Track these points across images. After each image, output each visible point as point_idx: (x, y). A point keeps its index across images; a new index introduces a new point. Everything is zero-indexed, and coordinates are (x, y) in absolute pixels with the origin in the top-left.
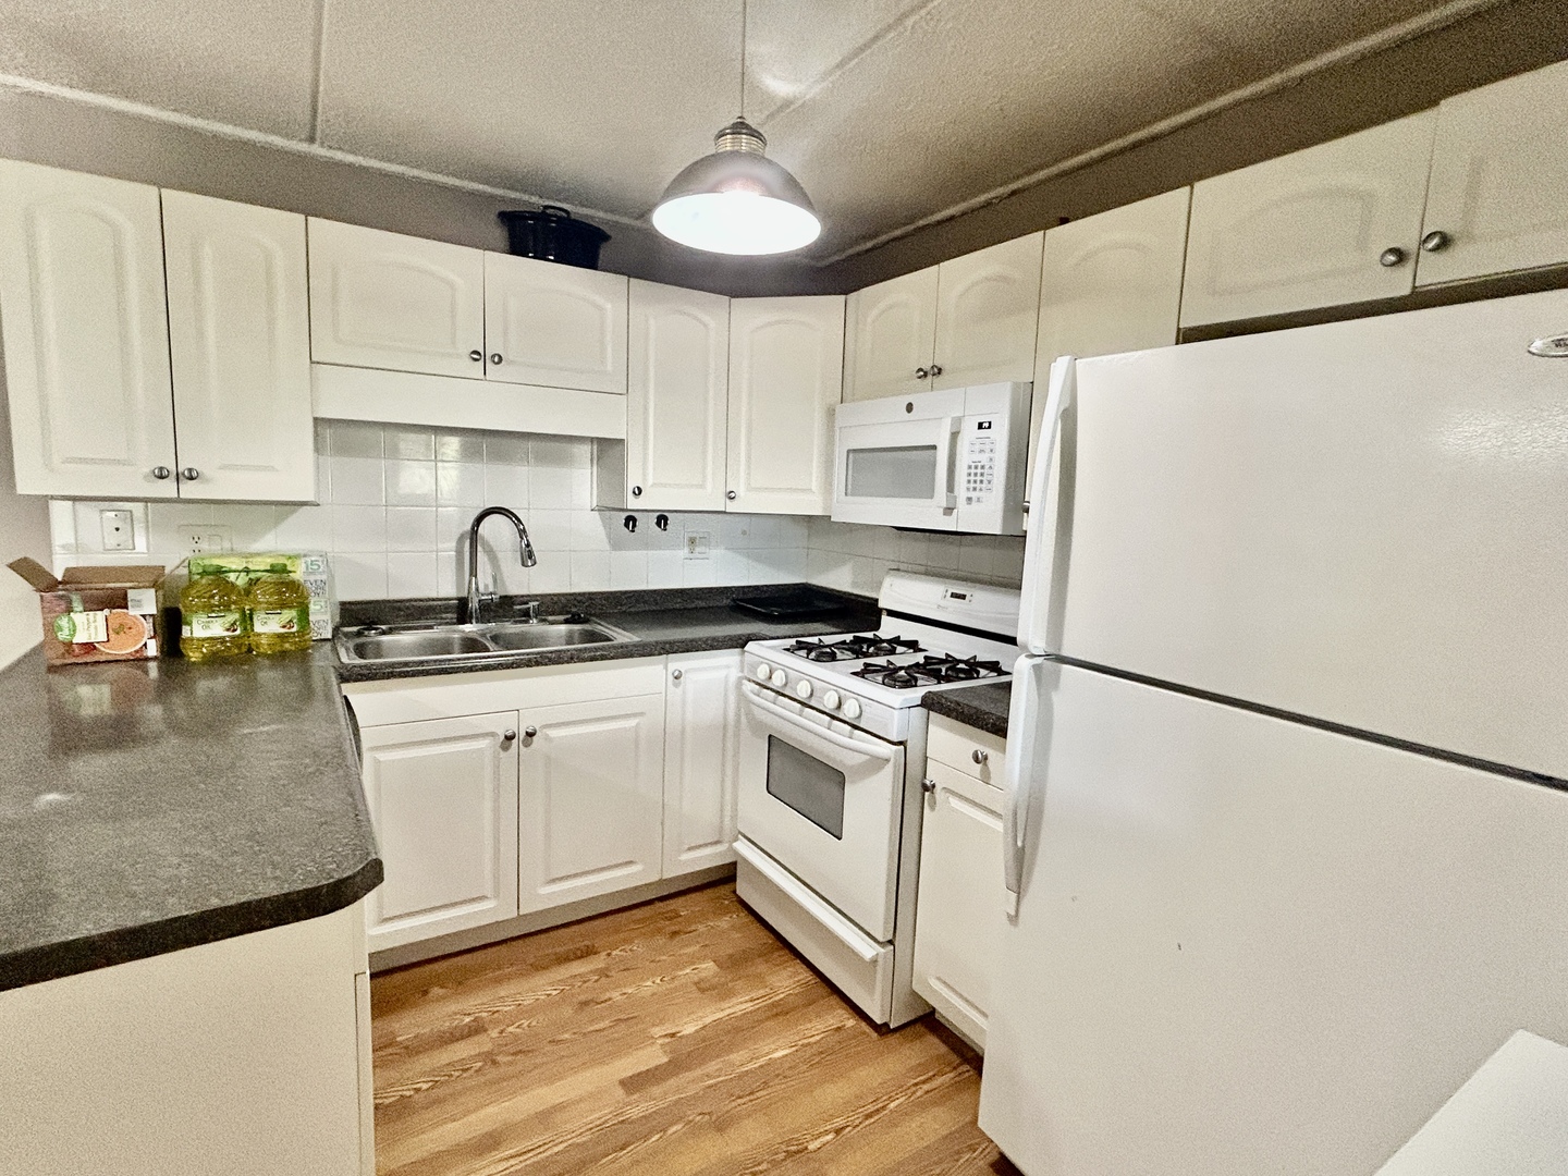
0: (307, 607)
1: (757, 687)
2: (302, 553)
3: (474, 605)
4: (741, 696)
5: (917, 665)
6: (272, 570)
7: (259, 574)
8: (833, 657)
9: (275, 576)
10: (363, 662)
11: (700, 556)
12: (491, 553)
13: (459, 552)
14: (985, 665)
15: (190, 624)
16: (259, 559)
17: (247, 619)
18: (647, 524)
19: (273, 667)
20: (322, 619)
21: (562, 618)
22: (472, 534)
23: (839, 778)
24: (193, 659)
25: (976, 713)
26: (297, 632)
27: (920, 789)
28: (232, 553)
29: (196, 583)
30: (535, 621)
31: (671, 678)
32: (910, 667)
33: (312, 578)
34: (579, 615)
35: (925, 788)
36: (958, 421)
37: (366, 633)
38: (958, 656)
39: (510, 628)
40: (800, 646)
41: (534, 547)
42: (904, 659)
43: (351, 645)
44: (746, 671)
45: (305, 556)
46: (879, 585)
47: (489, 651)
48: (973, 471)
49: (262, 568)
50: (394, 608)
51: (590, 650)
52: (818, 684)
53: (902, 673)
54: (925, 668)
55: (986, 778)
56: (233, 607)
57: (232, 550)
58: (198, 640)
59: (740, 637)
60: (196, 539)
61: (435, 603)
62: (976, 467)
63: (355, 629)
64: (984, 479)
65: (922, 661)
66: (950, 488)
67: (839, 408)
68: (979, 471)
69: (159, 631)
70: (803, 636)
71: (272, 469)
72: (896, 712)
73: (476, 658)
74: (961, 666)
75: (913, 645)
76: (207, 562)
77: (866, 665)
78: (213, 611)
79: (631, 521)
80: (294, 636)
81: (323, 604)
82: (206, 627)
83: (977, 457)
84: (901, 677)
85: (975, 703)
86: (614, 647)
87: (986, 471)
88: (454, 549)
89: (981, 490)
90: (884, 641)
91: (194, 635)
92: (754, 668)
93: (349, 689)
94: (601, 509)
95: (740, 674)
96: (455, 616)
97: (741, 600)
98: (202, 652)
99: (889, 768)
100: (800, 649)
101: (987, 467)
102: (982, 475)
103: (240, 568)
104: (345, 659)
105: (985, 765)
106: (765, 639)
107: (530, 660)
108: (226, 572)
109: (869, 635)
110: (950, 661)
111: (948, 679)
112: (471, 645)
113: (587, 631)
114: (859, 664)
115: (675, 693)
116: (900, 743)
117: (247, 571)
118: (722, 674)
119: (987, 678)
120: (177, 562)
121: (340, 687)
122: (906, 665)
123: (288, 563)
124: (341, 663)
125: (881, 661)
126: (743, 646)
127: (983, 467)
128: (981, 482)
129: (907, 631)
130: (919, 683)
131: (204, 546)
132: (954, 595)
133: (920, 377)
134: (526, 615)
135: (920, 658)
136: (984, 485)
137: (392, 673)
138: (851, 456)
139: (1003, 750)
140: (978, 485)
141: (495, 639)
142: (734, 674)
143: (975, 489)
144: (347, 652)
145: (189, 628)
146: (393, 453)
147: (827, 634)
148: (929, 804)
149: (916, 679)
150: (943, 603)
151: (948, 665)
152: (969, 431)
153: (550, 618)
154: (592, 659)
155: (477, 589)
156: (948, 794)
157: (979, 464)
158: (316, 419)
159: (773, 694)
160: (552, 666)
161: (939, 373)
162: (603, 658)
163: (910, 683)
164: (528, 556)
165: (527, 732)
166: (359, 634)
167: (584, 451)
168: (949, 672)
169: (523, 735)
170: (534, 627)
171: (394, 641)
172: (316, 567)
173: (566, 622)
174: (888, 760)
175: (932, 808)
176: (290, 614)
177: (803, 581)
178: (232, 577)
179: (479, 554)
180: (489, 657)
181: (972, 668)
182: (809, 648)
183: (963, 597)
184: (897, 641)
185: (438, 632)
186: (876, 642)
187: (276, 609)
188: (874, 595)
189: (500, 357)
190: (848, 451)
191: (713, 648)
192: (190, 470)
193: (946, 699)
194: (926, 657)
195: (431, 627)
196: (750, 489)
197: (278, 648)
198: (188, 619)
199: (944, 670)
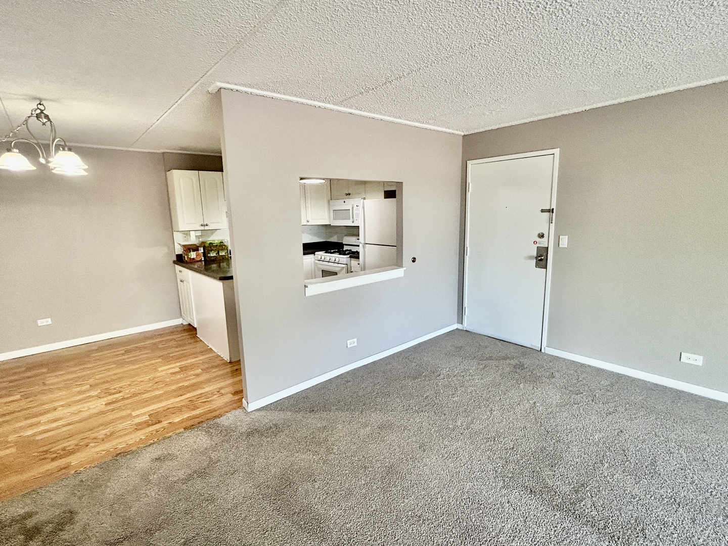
1: (319, 261)
4: (315, 263)
8: (334, 253)
9: (222, 244)
17: (218, 253)
28: (213, 240)
29: (209, 246)
36: (353, 205)
46: (342, 239)
49: (219, 242)
52: (331, 258)
56: (215, 250)
66: (353, 218)
67: (330, 201)
69: (204, 255)
72: (345, 259)
82: (212, 254)
98: (211, 259)
103: (215, 243)
109: (341, 249)
114: (339, 254)
116: (347, 264)
118: (311, 260)
120: (206, 242)
138: (334, 211)
142: (313, 260)
152: (355, 207)
159: (322, 261)
174: (344, 267)
177: (326, 240)
182: (329, 252)
187: (223, 250)
188: (342, 242)
192: (206, 224)
196: (311, 219)
198: (209, 253)
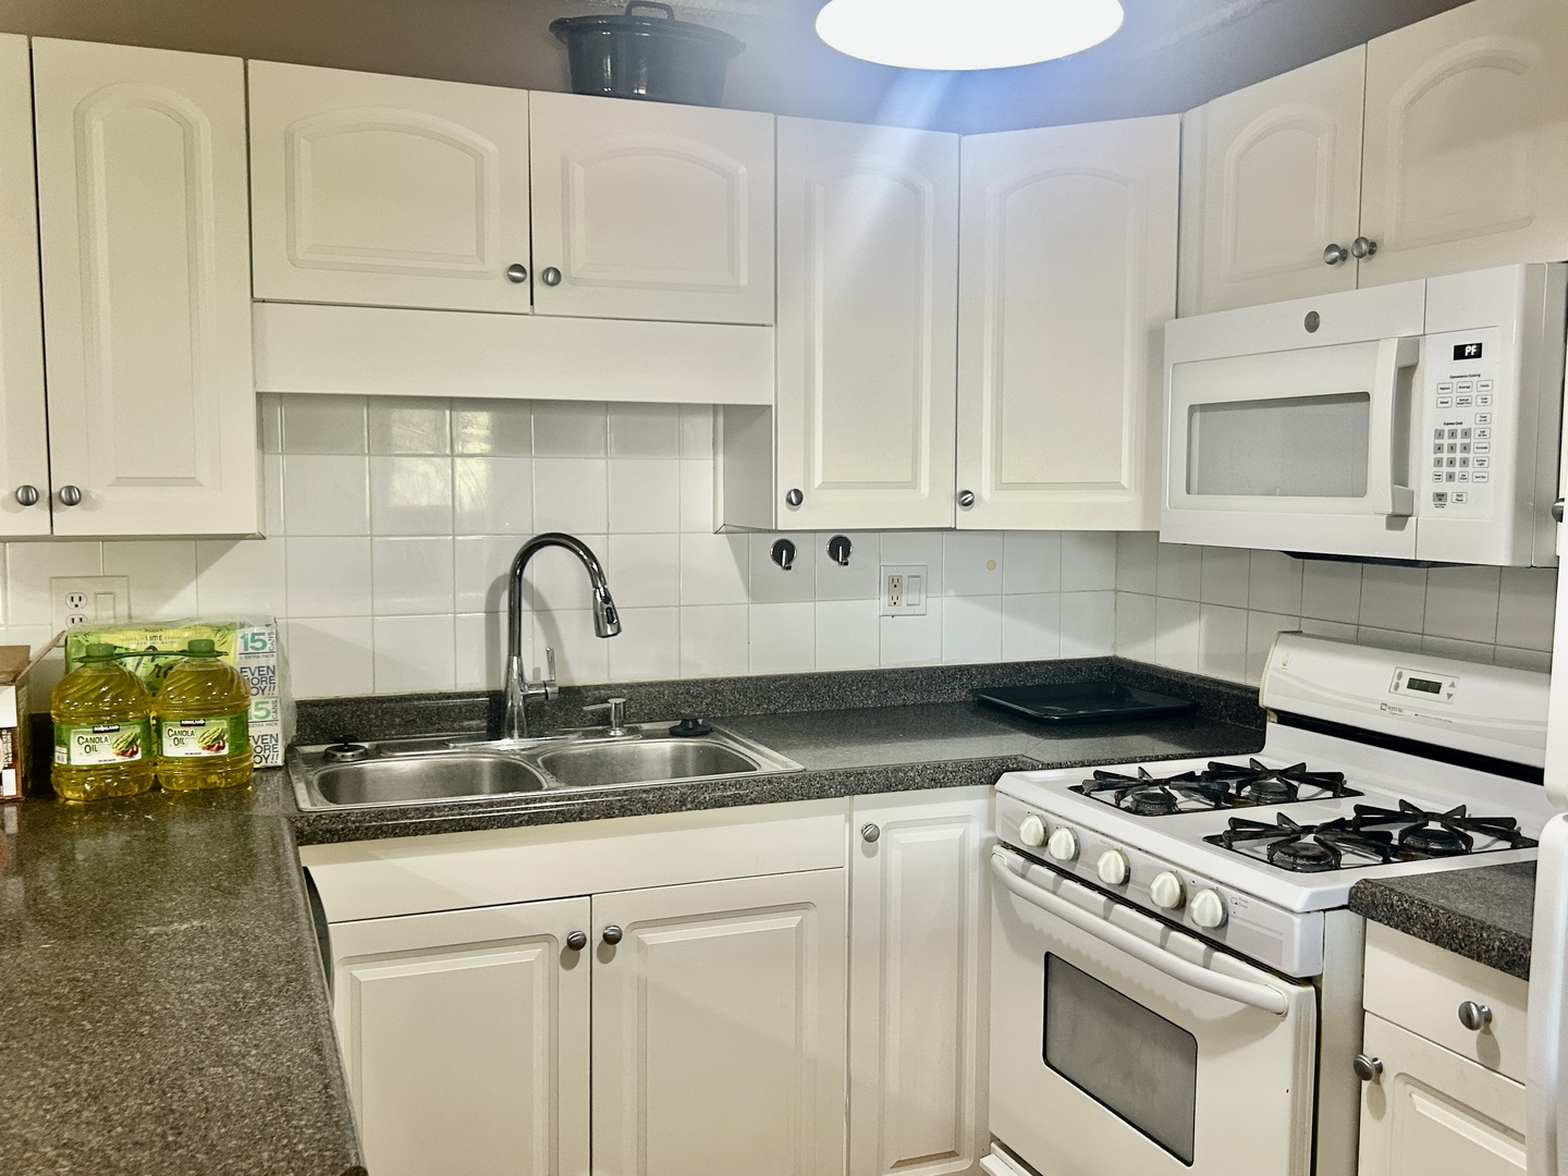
0: (246, 713)
1: (1021, 859)
2: (237, 620)
3: (516, 703)
4: (990, 875)
5: (1341, 824)
6: (192, 651)
7: (172, 658)
8: (1168, 806)
9: (197, 661)
10: (333, 807)
11: (912, 610)
12: (543, 611)
13: (492, 612)
14: (1481, 825)
15: (66, 744)
16: (171, 633)
17: (152, 734)
18: (813, 555)
19: (192, 818)
20: (268, 729)
21: (665, 726)
22: (512, 583)
23: (1184, 1044)
24: (71, 803)
25: (1465, 926)
26: (230, 755)
27: (1349, 1075)
28: (131, 623)
29: (77, 675)
30: (619, 733)
31: (859, 839)
32: (1326, 827)
33: (253, 663)
34: (695, 721)
35: (1362, 1073)
36: (1411, 345)
37: (339, 755)
38: (1425, 806)
39: (578, 745)
40: (1104, 782)
41: (616, 601)
42: (1313, 810)
43: (314, 777)
44: (999, 827)
45: (242, 626)
46: (1261, 660)
47: (540, 788)
48: (1446, 441)
49: (176, 647)
50: (385, 712)
51: (716, 785)
52: (1138, 859)
53: (1309, 839)
54: (1356, 831)
55: (1489, 1058)
56: (131, 715)
57: (130, 617)
58: (79, 770)
59: (986, 763)
60: (76, 601)
61: (451, 702)
62: (1453, 434)
63: (322, 748)
64: (1471, 456)
65: (1350, 815)
66: (1400, 475)
67: (1172, 326)
68: (1459, 441)
69: (21, 755)
70: (1110, 762)
71: (191, 482)
72: (1297, 920)
73: (519, 801)
74: (1434, 826)
75: (1333, 783)
76: (93, 639)
77: (1235, 822)
78: (102, 723)
79: (784, 551)
80: (227, 765)
81: (270, 707)
82: (90, 749)
83: (1454, 413)
84: (1307, 847)
85: (1463, 906)
86: (757, 782)
87: (1474, 441)
88: (483, 609)
89: (1464, 477)
90: (1272, 773)
91: (73, 763)
92: (1015, 820)
93: (310, 855)
94: (729, 531)
95: (990, 835)
96: (484, 724)
97: (988, 691)
98: (85, 791)
99: (1286, 1029)
100: (1101, 788)
101: (1475, 433)
102: (1465, 448)
103: (142, 648)
104: (305, 805)
105: (1488, 1032)
106: (1034, 768)
107: (610, 806)
108: (121, 655)
109: (1241, 761)
110: (1408, 814)
111: (1406, 854)
112: (512, 775)
113: (710, 749)
114: (1220, 821)
115: (867, 866)
116: (1308, 981)
117: (153, 652)
118: (954, 832)
119: (1488, 853)
120: (48, 640)
121: (297, 855)
122: (1318, 823)
123: (216, 639)
124: (299, 810)
125: (1266, 814)
126: (993, 780)
127: (1466, 433)
128: (1465, 462)
129: (1321, 754)
130: (1347, 859)
131: (87, 611)
132: (1414, 684)
133: (1332, 262)
134: (602, 723)
135: (1345, 809)
136: (1470, 469)
137: (381, 827)
138: (1197, 415)
139: (1522, 1003)
140: (1457, 469)
141: (551, 765)
142: (977, 833)
143: (1451, 477)
144: (308, 789)
145: (65, 750)
146: (383, 446)
147: (1157, 759)
148: (1370, 1103)
149: (1338, 856)
150: (1393, 699)
151: (1407, 825)
152: (1436, 365)
153: (645, 726)
154: (719, 804)
155: (521, 675)
156: (1410, 1088)
157: (1459, 428)
158: (260, 396)
159: (1052, 874)
160: (649, 816)
161: (1372, 252)
162: (738, 801)
163: (1325, 861)
164: (606, 617)
165: (605, 936)
166: (327, 757)
167: (703, 426)
168: (1409, 840)
169: (598, 939)
170: (618, 743)
171: (384, 770)
172: (259, 645)
173: (673, 733)
174: (1282, 1014)
175: (1379, 1110)
176: (217, 726)
177: (1108, 653)
178: (130, 663)
179: (523, 614)
180: (541, 800)
181: (1454, 833)
182: (1121, 786)
183: (1435, 688)
184: (1299, 773)
185: (458, 754)
186: (1254, 775)
187: (198, 717)
188: (1251, 682)
189: (557, 272)
190: (1192, 409)
191: (935, 783)
192: (70, 489)
193: (1401, 895)
194: (1358, 809)
195: (443, 744)
196: (1001, 485)
197: (200, 785)
198: (65, 735)
199: (1396, 833)
